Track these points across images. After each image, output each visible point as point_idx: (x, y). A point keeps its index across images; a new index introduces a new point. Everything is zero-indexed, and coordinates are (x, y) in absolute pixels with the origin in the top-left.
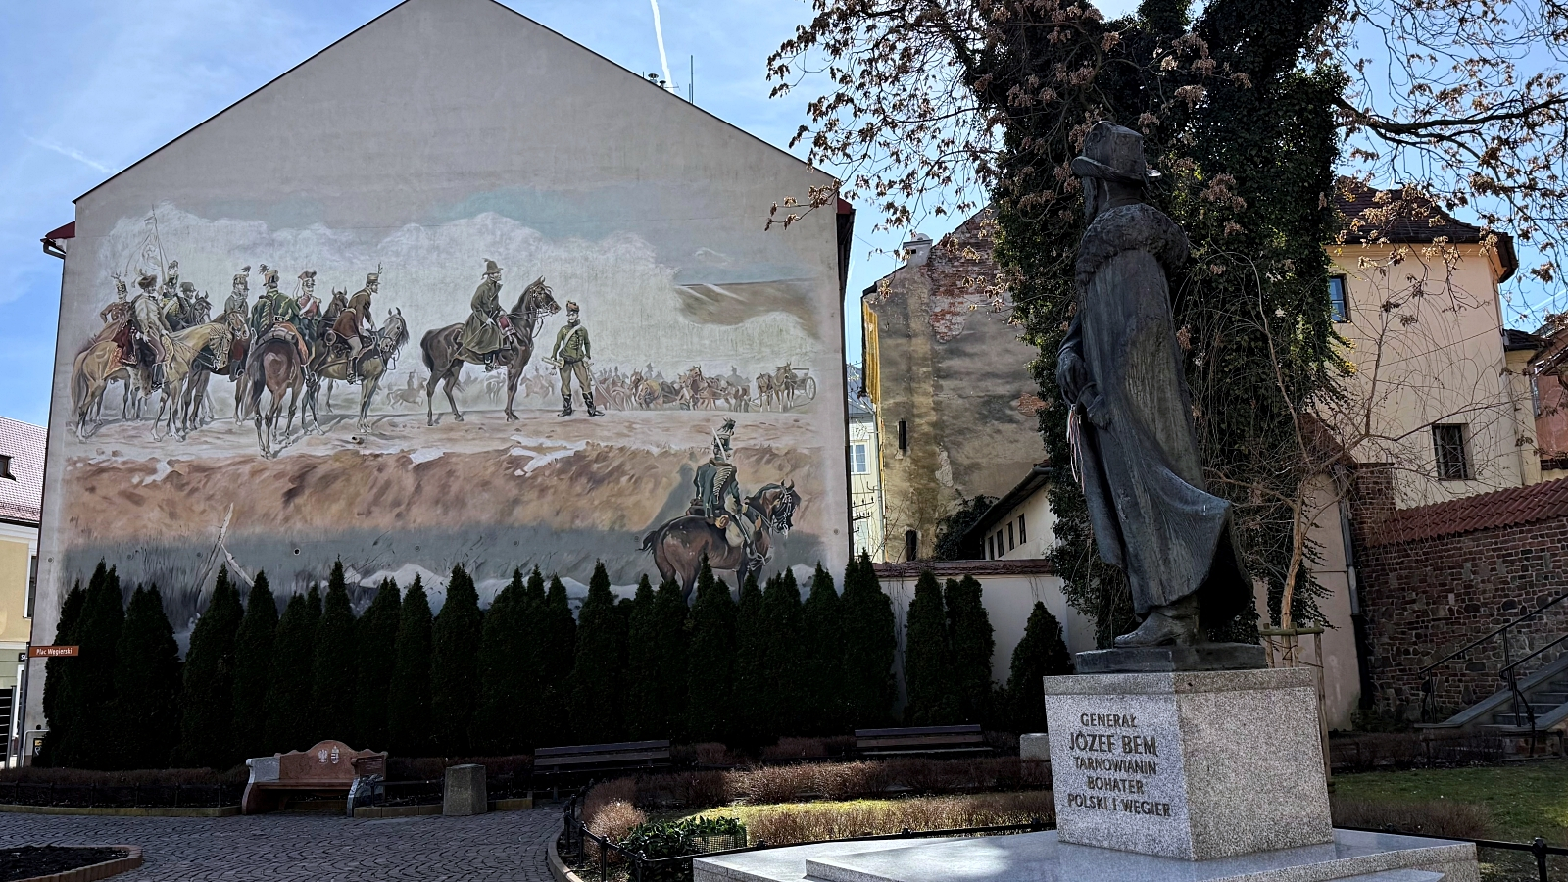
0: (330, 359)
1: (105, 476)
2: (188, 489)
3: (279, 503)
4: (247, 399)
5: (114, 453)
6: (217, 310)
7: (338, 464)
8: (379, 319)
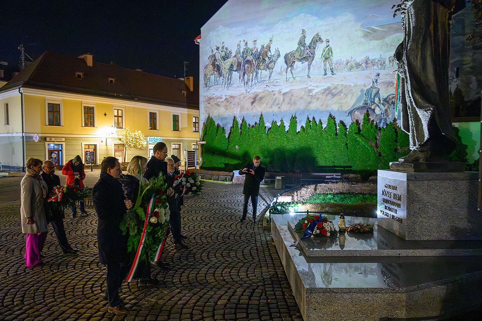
0: (261, 65)
1: (212, 100)
2: (230, 102)
3: (250, 105)
4: (242, 78)
5: (213, 94)
6: (233, 54)
7: (263, 94)
8: (273, 52)
